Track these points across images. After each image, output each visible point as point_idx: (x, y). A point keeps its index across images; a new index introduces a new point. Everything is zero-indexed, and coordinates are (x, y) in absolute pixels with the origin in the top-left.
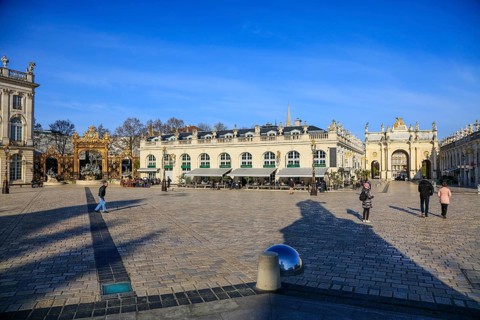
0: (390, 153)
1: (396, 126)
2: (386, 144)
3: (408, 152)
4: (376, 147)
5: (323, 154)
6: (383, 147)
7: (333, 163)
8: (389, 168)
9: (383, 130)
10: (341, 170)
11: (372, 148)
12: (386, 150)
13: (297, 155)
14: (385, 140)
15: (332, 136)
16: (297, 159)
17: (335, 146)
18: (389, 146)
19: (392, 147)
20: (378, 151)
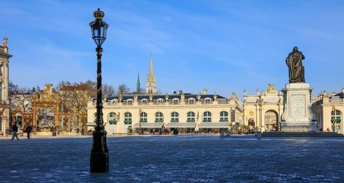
0: (263, 112)
1: (268, 91)
2: (260, 105)
3: (278, 112)
4: (252, 108)
5: (226, 114)
6: (258, 107)
7: (233, 119)
8: (263, 125)
9: (258, 94)
10: (237, 124)
11: (249, 109)
12: (260, 110)
13: (210, 114)
14: (260, 102)
15: (232, 103)
16: (209, 117)
17: (234, 109)
18: (263, 107)
19: (266, 108)
20: (254, 111)
